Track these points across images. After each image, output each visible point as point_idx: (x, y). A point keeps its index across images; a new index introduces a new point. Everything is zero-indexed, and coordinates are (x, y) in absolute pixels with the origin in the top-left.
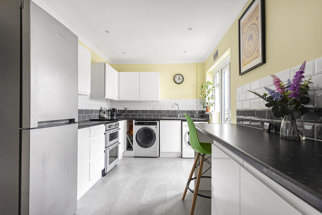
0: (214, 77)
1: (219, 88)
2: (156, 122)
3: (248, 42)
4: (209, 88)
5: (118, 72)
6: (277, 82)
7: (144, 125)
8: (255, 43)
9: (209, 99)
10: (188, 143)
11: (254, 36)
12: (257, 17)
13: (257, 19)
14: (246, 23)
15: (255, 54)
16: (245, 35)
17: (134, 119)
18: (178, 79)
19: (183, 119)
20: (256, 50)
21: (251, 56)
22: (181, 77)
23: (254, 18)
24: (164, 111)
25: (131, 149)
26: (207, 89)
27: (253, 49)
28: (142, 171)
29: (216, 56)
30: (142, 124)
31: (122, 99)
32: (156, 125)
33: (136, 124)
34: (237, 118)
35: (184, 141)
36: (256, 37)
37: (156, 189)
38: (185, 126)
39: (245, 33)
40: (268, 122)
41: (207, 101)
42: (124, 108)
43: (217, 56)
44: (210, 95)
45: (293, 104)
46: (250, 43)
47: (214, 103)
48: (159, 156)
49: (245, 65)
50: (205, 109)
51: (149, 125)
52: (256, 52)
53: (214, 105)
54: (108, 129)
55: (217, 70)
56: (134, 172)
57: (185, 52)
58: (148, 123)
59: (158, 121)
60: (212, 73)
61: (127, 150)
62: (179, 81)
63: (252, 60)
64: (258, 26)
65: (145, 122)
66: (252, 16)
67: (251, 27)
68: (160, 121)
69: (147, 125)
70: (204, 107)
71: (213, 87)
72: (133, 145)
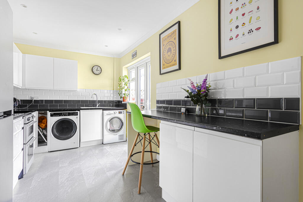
0: (129, 72)
1: (135, 81)
2: (77, 113)
3: (167, 52)
4: (125, 81)
5: (22, 54)
6: (192, 83)
7: (62, 116)
8: (173, 55)
9: (126, 90)
10: (109, 130)
11: (172, 50)
12: (175, 38)
13: (175, 39)
14: (166, 39)
15: (173, 63)
16: (164, 47)
17: (48, 110)
18: (96, 70)
19: (104, 108)
20: (174, 60)
21: (169, 63)
22: (99, 69)
23: (172, 37)
24: (81, 100)
25: (45, 144)
26: (123, 82)
27: (171, 59)
28: (68, 163)
29: (134, 55)
30: (60, 115)
31: (27, 86)
32: (77, 115)
33: (52, 115)
34: (157, 106)
35: (106, 129)
36: (174, 51)
37: (95, 174)
38: (106, 115)
39: (165, 45)
40: (184, 108)
41: (123, 92)
42: (30, 97)
43: (136, 56)
44: (126, 87)
45: (203, 97)
46: (169, 53)
47: (129, 94)
48: (80, 147)
49: (165, 68)
50: (122, 100)
51: (69, 115)
52: (173, 61)
53: (129, 95)
54: (27, 122)
55: (134, 66)
56: (60, 166)
57: (107, 46)
58: (67, 114)
59: (78, 111)
60: (128, 68)
61: (38, 146)
62: (97, 72)
63: (170, 66)
64: (175, 44)
65: (64, 113)
66: (171, 36)
67: (169, 43)
68: (81, 111)
69: (66, 116)
70: (121, 97)
71: (129, 81)
72: (47, 140)
